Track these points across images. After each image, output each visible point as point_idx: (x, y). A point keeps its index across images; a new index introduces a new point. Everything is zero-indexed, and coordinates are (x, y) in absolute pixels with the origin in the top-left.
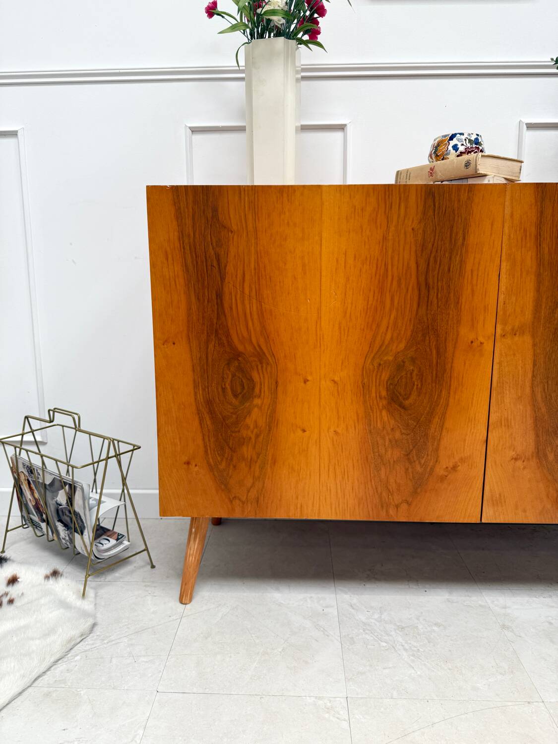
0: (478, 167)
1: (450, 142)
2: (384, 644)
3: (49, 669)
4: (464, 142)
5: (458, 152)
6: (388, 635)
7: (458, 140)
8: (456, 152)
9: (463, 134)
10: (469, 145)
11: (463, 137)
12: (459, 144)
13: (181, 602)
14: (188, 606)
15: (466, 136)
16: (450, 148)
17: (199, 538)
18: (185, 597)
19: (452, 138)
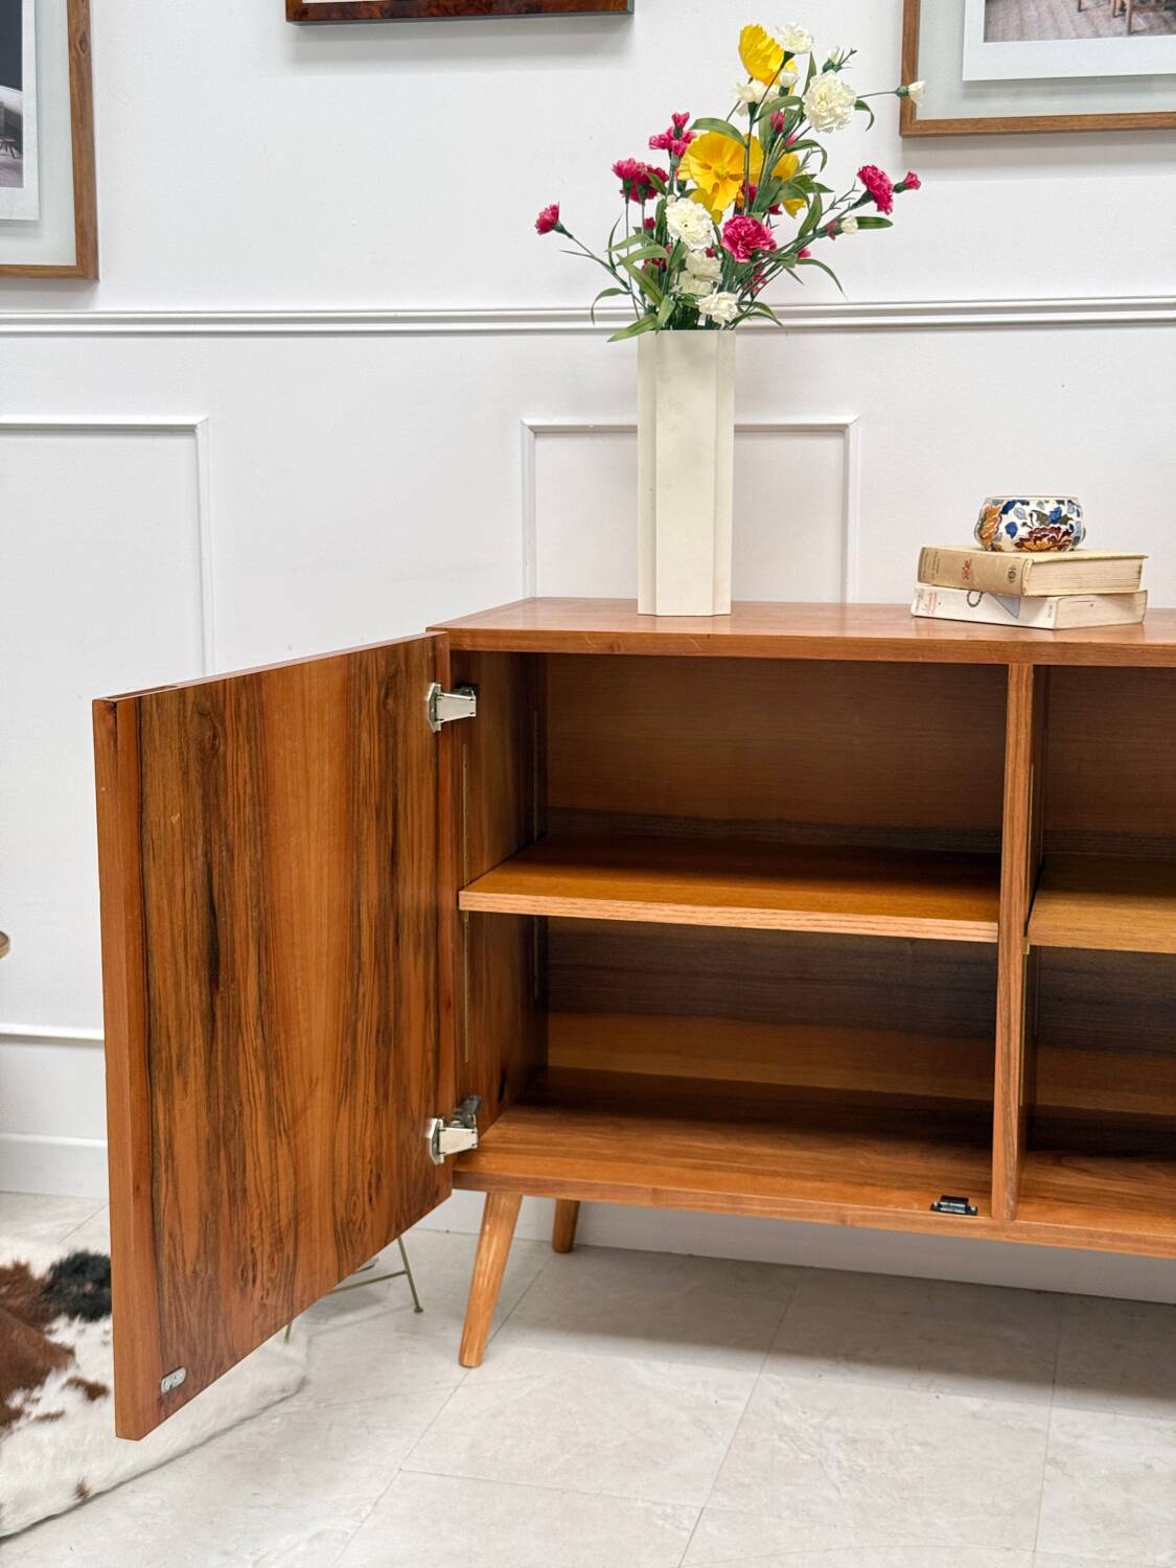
0: (1025, 585)
1: (1003, 516)
2: (805, 1457)
3: (230, 1428)
4: (1029, 518)
5: (1015, 538)
6: (820, 1445)
7: (1019, 514)
8: (1012, 537)
9: (1028, 503)
10: (1036, 525)
11: (1027, 509)
12: (1019, 523)
13: (461, 1364)
14: (473, 1372)
15: (1033, 506)
16: (1002, 529)
17: (498, 1243)
18: (470, 1355)
19: (1005, 510)
